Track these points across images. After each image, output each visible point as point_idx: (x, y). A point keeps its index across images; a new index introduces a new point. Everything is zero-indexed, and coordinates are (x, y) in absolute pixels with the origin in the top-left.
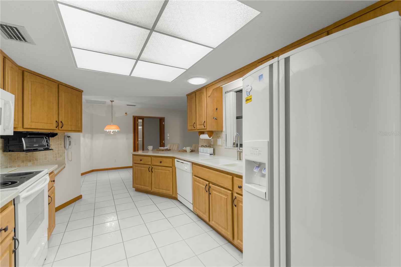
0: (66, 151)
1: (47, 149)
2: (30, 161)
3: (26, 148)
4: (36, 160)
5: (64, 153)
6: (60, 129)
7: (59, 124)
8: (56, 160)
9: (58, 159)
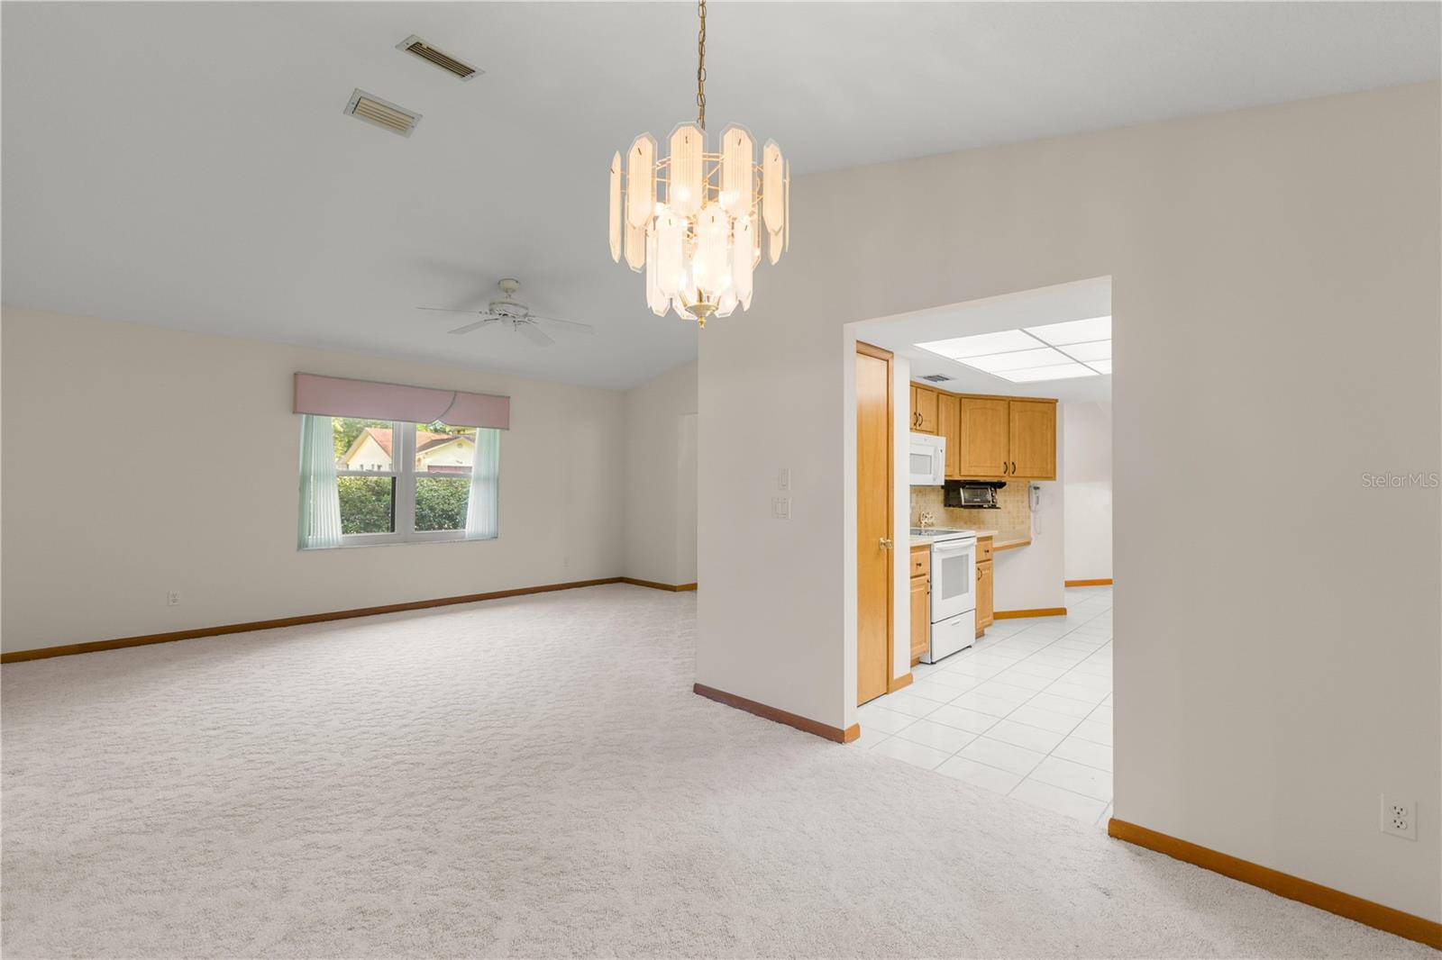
0: (1032, 514)
1: (994, 507)
2: (975, 524)
3: (965, 502)
4: (983, 523)
5: (1029, 517)
6: (1011, 475)
7: (1010, 467)
8: (1014, 528)
9: (1018, 528)
